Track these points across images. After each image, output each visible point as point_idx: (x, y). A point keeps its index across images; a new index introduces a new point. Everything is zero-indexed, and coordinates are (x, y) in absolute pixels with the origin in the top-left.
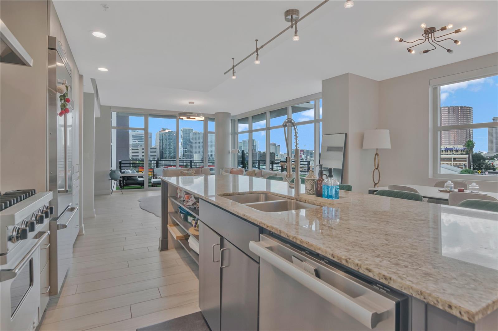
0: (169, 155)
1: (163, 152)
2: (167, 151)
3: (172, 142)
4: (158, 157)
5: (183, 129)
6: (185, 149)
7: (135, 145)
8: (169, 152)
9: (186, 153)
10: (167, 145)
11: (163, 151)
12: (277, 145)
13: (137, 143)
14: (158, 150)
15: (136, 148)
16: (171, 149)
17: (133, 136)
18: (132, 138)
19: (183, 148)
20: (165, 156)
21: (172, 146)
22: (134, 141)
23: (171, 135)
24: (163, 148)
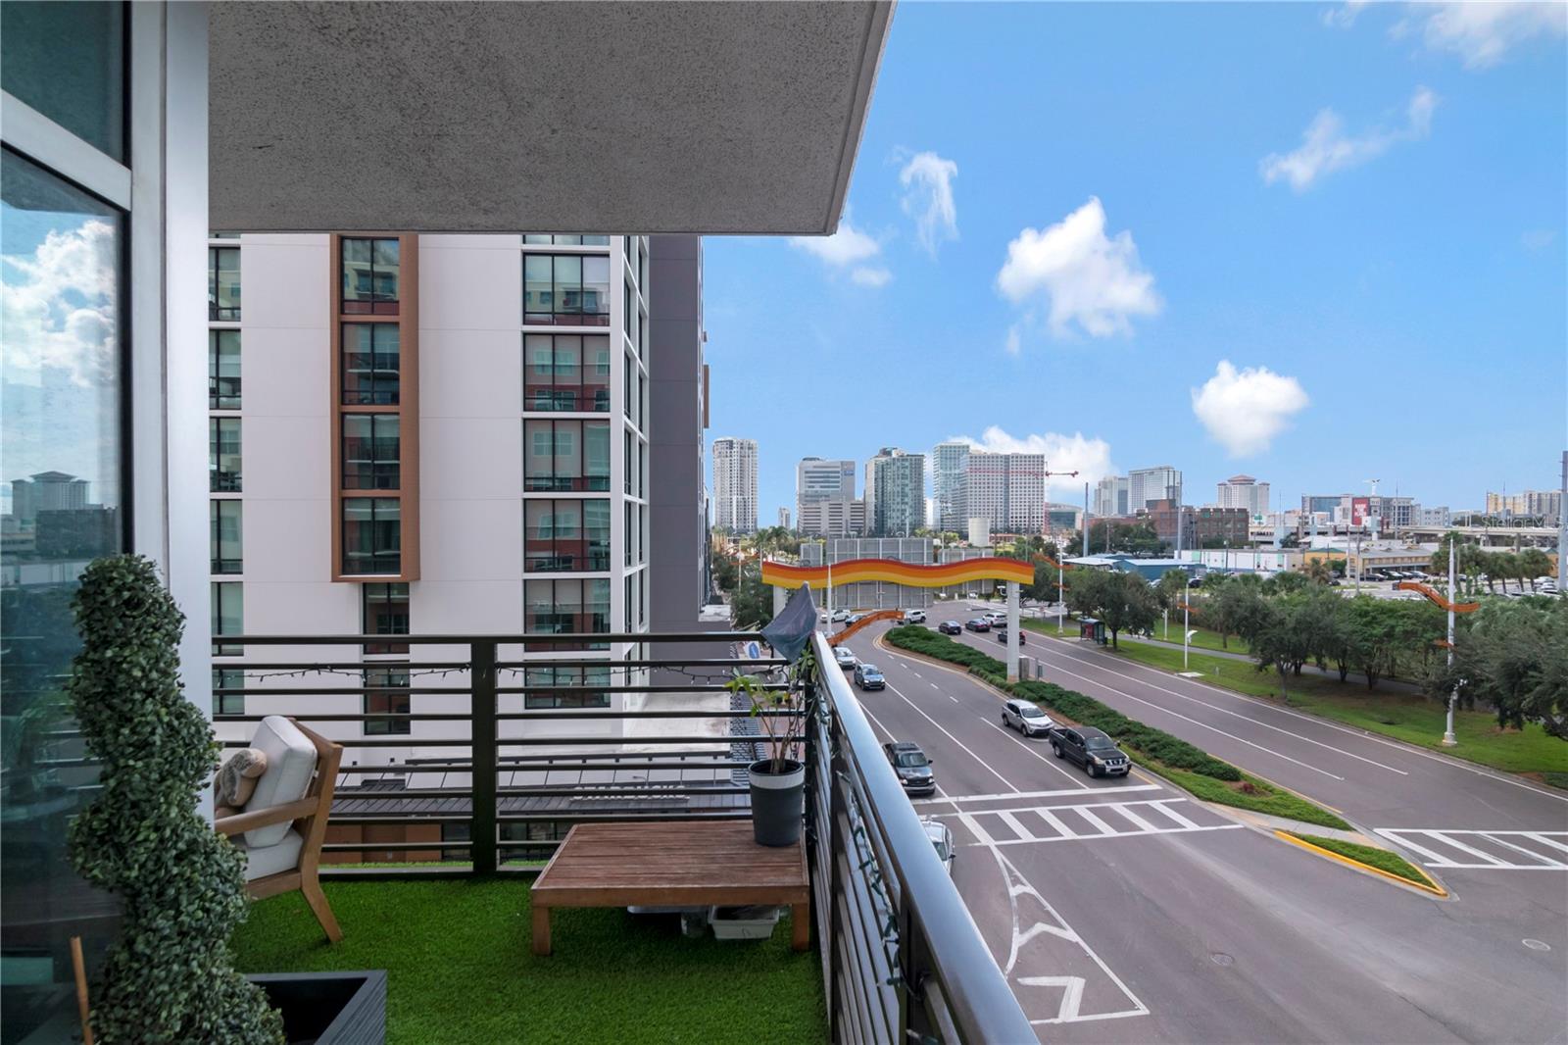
0: (899, 521)
1: (883, 514)
2: (894, 510)
3: (907, 485)
4: (870, 528)
5: (941, 447)
6: (946, 502)
7: (811, 496)
8: (899, 514)
9: (947, 515)
10: (894, 492)
11: (883, 511)
12: (1256, 484)
13: (817, 492)
14: (871, 508)
15: (814, 505)
16: (907, 503)
17: (807, 472)
18: (806, 477)
19: (942, 502)
20: (889, 523)
21: (907, 496)
22: (810, 487)
23: (907, 464)
24: (883, 501)
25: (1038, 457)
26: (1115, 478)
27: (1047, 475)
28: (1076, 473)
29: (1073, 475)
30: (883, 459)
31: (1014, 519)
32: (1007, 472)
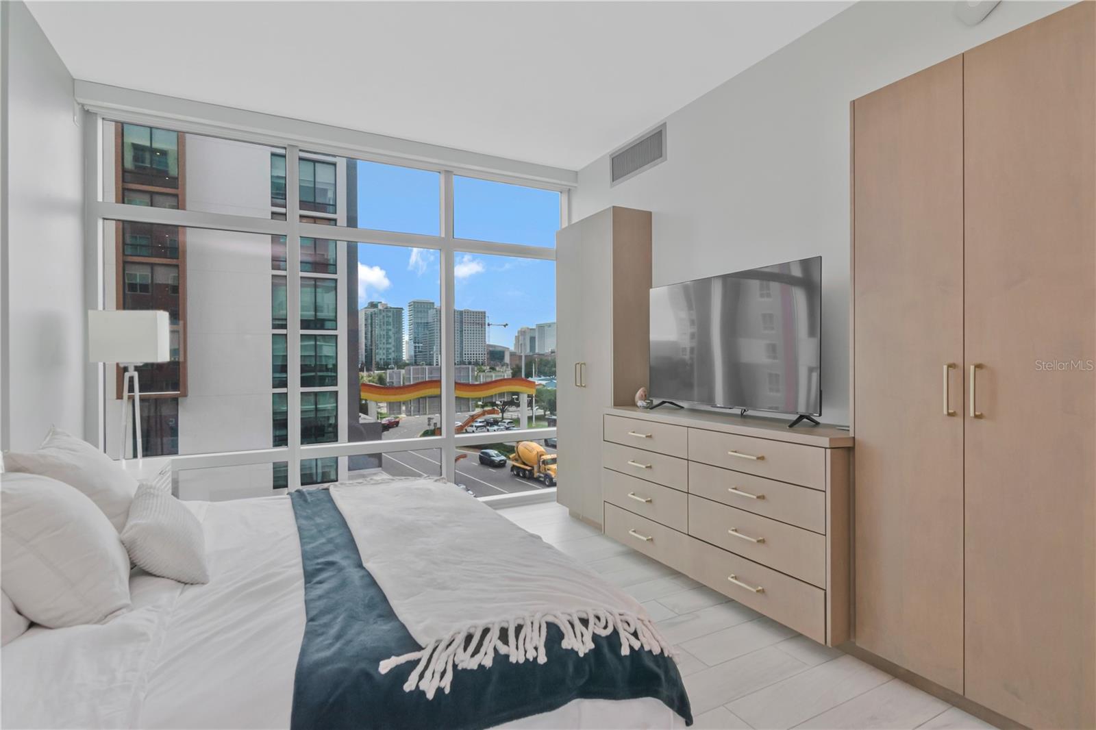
0: (384, 357)
1: (372, 352)
2: (381, 349)
3: (390, 330)
5: (414, 302)
6: (418, 343)
8: (385, 351)
9: (419, 352)
10: (381, 335)
11: (372, 349)
16: (390, 343)
19: (415, 343)
20: (378, 358)
21: (390, 338)
23: (390, 314)
24: (372, 341)
25: (482, 313)
26: (528, 328)
27: (489, 325)
28: (507, 325)
29: (505, 326)
30: (372, 310)
31: (467, 356)
32: (461, 322)
